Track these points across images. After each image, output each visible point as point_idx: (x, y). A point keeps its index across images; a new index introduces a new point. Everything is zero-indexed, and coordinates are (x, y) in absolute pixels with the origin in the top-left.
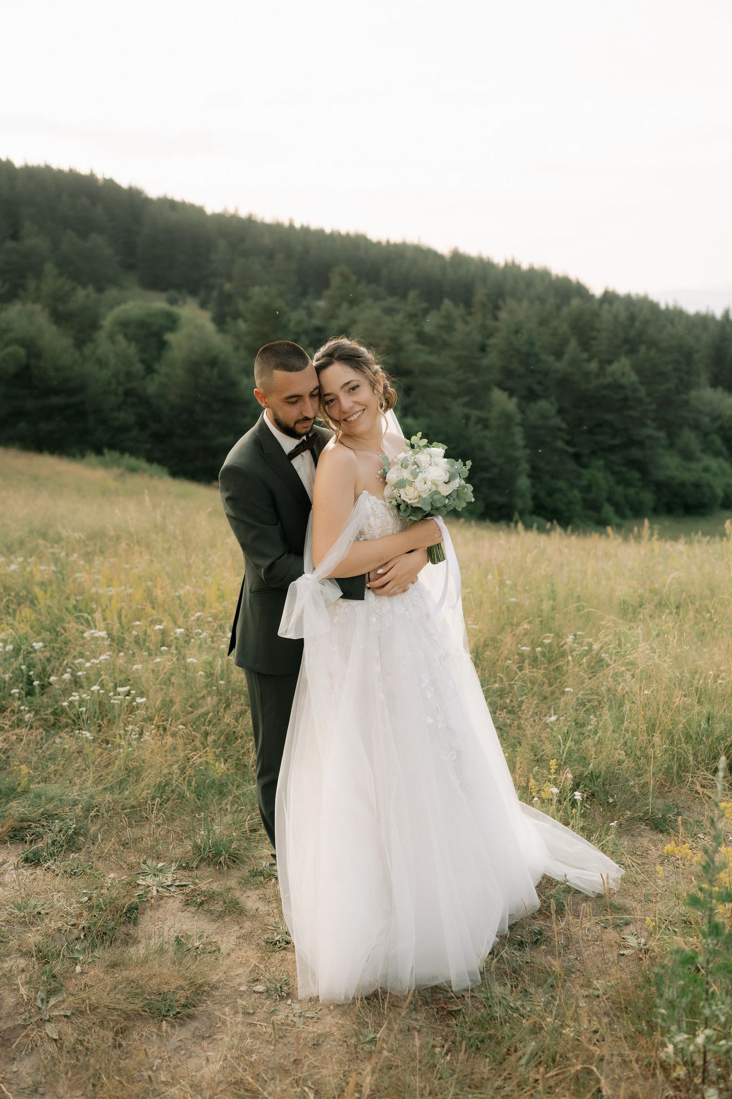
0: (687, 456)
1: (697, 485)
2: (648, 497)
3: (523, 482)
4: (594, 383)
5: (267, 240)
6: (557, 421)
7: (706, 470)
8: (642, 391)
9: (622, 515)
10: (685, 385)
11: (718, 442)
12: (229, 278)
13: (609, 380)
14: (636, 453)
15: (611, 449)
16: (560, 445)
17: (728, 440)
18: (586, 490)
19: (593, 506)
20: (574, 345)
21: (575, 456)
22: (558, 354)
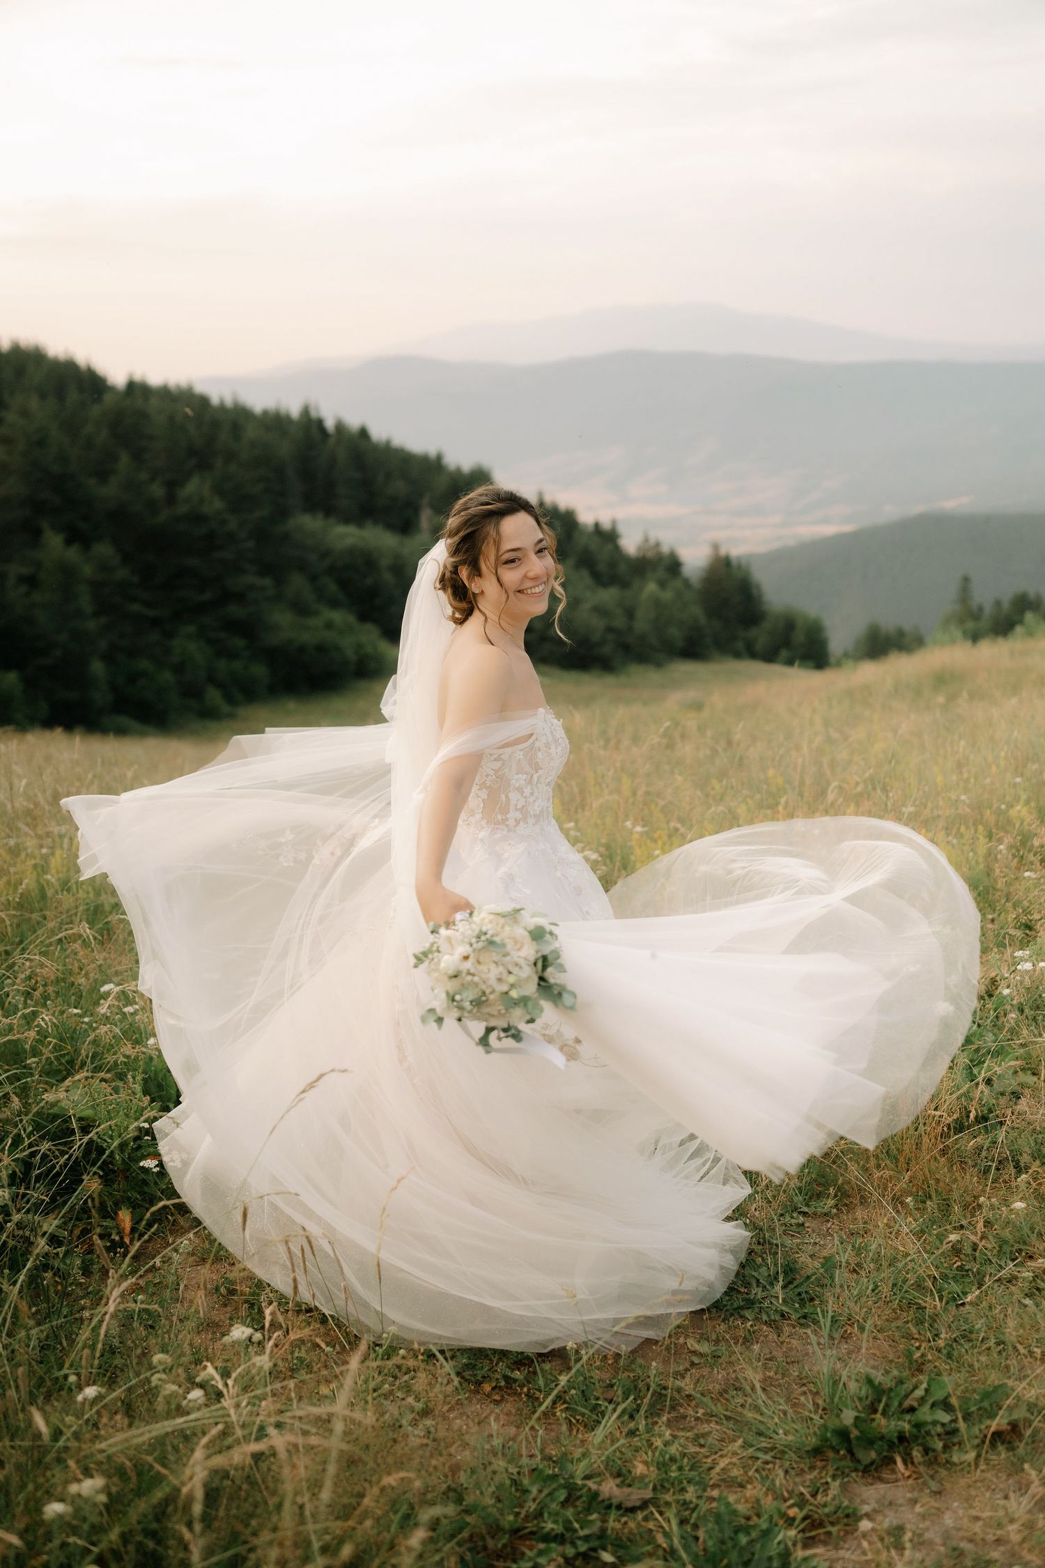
0: (302, 610)
1: (321, 649)
2: (260, 671)
3: (97, 667)
4: (165, 515)
6: (122, 574)
7: (329, 625)
8: (232, 525)
9: (231, 700)
10: (282, 513)
11: (332, 587)
13: (182, 509)
14: (235, 611)
15: (201, 608)
16: (135, 607)
17: (344, 584)
18: (179, 669)
19: (192, 692)
20: (124, 459)
21: (155, 622)
22: (103, 475)
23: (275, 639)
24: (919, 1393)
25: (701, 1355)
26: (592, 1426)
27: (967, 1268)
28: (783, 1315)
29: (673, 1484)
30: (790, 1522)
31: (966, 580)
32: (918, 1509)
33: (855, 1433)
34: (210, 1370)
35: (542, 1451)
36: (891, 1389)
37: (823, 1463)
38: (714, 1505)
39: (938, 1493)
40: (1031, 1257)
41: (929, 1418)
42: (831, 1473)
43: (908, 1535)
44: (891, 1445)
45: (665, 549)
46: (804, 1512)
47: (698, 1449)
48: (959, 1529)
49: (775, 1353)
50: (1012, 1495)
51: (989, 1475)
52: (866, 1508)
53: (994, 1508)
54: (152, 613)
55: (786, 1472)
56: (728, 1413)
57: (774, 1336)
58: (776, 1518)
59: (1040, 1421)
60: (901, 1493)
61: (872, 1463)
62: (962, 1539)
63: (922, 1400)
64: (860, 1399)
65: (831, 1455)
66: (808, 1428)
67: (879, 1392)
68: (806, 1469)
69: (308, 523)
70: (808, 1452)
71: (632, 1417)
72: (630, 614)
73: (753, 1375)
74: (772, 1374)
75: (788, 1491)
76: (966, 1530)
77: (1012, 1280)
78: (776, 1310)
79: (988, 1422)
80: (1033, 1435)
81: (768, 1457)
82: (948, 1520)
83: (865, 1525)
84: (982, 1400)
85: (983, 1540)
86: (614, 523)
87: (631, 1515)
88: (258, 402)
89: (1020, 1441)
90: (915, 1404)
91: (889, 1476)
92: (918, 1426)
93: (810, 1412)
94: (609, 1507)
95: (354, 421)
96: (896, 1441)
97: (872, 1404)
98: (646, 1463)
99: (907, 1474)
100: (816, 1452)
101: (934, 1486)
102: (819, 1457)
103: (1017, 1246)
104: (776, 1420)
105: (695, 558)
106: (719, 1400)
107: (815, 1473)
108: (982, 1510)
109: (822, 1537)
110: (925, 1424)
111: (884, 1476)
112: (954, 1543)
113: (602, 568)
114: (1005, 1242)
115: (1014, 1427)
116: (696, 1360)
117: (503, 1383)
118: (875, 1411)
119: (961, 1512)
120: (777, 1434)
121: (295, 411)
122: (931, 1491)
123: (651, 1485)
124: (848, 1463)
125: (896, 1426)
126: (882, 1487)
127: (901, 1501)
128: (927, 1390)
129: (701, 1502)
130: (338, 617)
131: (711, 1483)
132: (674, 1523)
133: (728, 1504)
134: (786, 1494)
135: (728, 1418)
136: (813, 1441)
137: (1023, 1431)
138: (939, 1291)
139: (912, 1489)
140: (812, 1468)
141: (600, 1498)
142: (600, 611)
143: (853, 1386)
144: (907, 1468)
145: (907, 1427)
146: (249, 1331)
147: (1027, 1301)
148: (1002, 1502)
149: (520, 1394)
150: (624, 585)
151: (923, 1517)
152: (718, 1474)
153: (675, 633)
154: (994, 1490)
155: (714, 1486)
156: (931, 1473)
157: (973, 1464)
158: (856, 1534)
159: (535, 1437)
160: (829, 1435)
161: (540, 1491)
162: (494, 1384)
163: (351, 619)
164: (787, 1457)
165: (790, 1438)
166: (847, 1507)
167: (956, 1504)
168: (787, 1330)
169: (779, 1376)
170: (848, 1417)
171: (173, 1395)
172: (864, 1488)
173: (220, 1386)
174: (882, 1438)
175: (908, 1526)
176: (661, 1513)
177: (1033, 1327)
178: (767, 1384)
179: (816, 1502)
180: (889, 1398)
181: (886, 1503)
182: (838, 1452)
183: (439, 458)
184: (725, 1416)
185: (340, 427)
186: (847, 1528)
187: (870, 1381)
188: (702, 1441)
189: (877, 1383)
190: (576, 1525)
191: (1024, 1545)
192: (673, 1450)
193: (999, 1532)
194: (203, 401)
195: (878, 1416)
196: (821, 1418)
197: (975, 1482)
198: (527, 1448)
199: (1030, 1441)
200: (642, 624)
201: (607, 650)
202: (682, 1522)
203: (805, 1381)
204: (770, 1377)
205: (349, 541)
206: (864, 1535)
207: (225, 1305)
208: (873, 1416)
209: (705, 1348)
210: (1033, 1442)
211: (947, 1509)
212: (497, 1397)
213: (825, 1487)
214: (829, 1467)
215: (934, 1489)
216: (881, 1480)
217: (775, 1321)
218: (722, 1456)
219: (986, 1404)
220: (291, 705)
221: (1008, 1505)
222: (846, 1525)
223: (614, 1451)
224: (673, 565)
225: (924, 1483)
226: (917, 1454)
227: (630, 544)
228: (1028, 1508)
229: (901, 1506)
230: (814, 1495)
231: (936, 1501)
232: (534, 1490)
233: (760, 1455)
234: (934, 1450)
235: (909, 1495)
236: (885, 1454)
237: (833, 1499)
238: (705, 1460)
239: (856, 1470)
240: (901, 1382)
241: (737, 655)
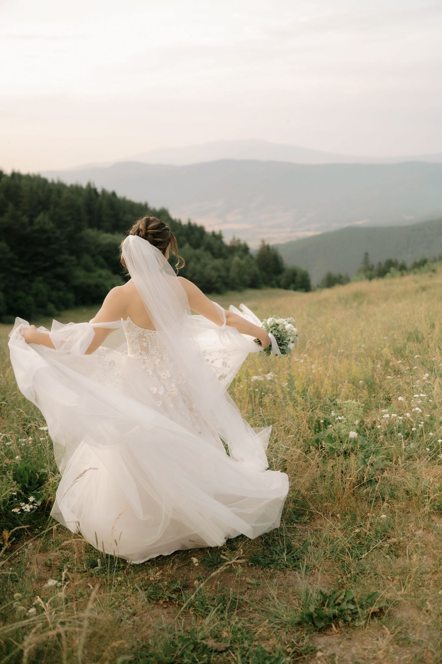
0: (88, 269)
1: (97, 286)
2: (71, 296)
4: (29, 230)
6: (11, 255)
7: (100, 276)
8: (58, 233)
9: (58, 309)
10: (79, 229)
11: (101, 260)
13: (36, 227)
14: (59, 270)
15: (45, 269)
16: (16, 269)
17: (106, 258)
18: (36, 295)
19: (42, 305)
20: (11, 206)
21: (25, 276)
22: (1, 213)
23: (77, 282)
24: (342, 597)
25: (252, 584)
26: (204, 617)
27: (363, 543)
28: (286, 566)
29: (239, 640)
30: (288, 654)
31: (367, 254)
32: (341, 646)
33: (315, 615)
34: (39, 599)
35: (184, 628)
36: (330, 596)
37: (302, 628)
38: (256, 648)
39: (350, 639)
40: (389, 538)
41: (346, 608)
42: (306, 632)
43: (337, 657)
44: (330, 620)
45: (242, 242)
46: (294, 650)
47: (250, 625)
48: (358, 654)
49: (283, 582)
50: (380, 639)
51: (370, 631)
52: (319, 647)
53: (373, 645)
54: (23, 272)
55: (287, 633)
56: (263, 609)
57: (282, 575)
58: (282, 653)
59: (391, 607)
60: (334, 640)
61: (322, 628)
62: (359, 658)
63: (343, 600)
64: (318, 601)
65: (305, 625)
66: (296, 614)
67: (325, 597)
68: (295, 631)
69: (91, 233)
70: (295, 624)
71: (222, 612)
72: (228, 270)
73: (274, 592)
74: (281, 591)
75: (287, 641)
76: (361, 654)
77: (381, 548)
78: (283, 564)
79: (370, 608)
80: (389, 613)
81: (279, 627)
82: (354, 651)
83: (319, 654)
84: (368, 599)
85: (368, 658)
86: (220, 232)
87: (221, 654)
88: (69, 181)
89: (384, 616)
90: (340, 602)
91: (330, 633)
92: (341, 611)
93: (297, 607)
94: (211, 651)
95: (109, 189)
96: (332, 618)
97: (323, 602)
98: (227, 632)
99: (337, 631)
100: (299, 624)
101: (348, 636)
102: (300, 626)
103: (383, 533)
104: (283, 611)
105: (254, 246)
106: (259, 603)
107: (299, 633)
108: (368, 646)
109: (301, 660)
110: (344, 610)
111: (328, 633)
112: (356, 660)
113: (216, 250)
114: (378, 532)
115: (381, 610)
116: (250, 587)
117: (168, 600)
118: (324, 605)
119: (359, 647)
120: (283, 617)
121: (84, 185)
122: (347, 639)
123: (230, 641)
124: (312, 627)
125: (332, 611)
126: (326, 637)
127: (334, 643)
128: (345, 596)
129: (250, 648)
130: (105, 272)
131: (255, 639)
132: (239, 657)
133: (262, 648)
134: (286, 642)
135: (263, 611)
136: (298, 619)
137: (384, 611)
138: (351, 553)
139: (339, 638)
140: (298, 631)
141: (208, 648)
142: (215, 269)
143: (315, 595)
144: (337, 629)
145: (337, 611)
146: (56, 582)
147: (387, 556)
148: (375, 642)
149: (175, 604)
150: (225, 258)
151: (343, 649)
152: (258, 635)
153: (247, 278)
154: (372, 637)
155: (256, 640)
156: (347, 630)
157: (364, 626)
158: (315, 658)
159: (181, 623)
160: (304, 616)
161: (182, 646)
162: (164, 600)
163: (110, 273)
164: (287, 626)
165: (289, 618)
166: (312, 647)
167: (357, 644)
168: (288, 572)
169: (284, 592)
170: (312, 609)
171: (23, 611)
172: (319, 638)
173: (43, 606)
174: (327, 617)
175: (337, 654)
176: (234, 653)
177: (389, 567)
178: (279, 596)
179: (299, 645)
180: (330, 600)
181: (328, 644)
182: (308, 623)
183: (146, 205)
184: (262, 610)
185: (104, 192)
186: (312, 655)
187: (321, 593)
188: (252, 621)
189: (324, 594)
190: (197, 660)
191: (385, 660)
192: (239, 625)
193: (374, 655)
194: (45, 181)
195: (325, 607)
196: (302, 609)
197: (365, 634)
198: (177, 627)
199: (387, 615)
200: (233, 274)
201: (218, 285)
202: (243, 656)
203: (295, 594)
204: (280, 593)
205: (108, 240)
206: (319, 658)
207: (49, 571)
208: (323, 608)
209: (254, 581)
210: (389, 616)
211: (353, 646)
212: (165, 606)
213: (303, 638)
214: (304, 630)
215: (348, 638)
216: (326, 634)
217: (283, 569)
218: (260, 627)
219: (369, 601)
220: (85, 310)
221: (378, 643)
222: (311, 654)
223: (215, 627)
224: (245, 249)
225: (344, 635)
226: (341, 623)
227: (227, 240)
228: (387, 643)
229: (334, 645)
230: (298, 642)
231: (349, 642)
232: (180, 645)
233: (276, 626)
234: (348, 621)
235: (338, 641)
236: (328, 623)
237: (306, 644)
238: (253, 629)
239: (316, 631)
240: (334, 592)
241: (273, 287)
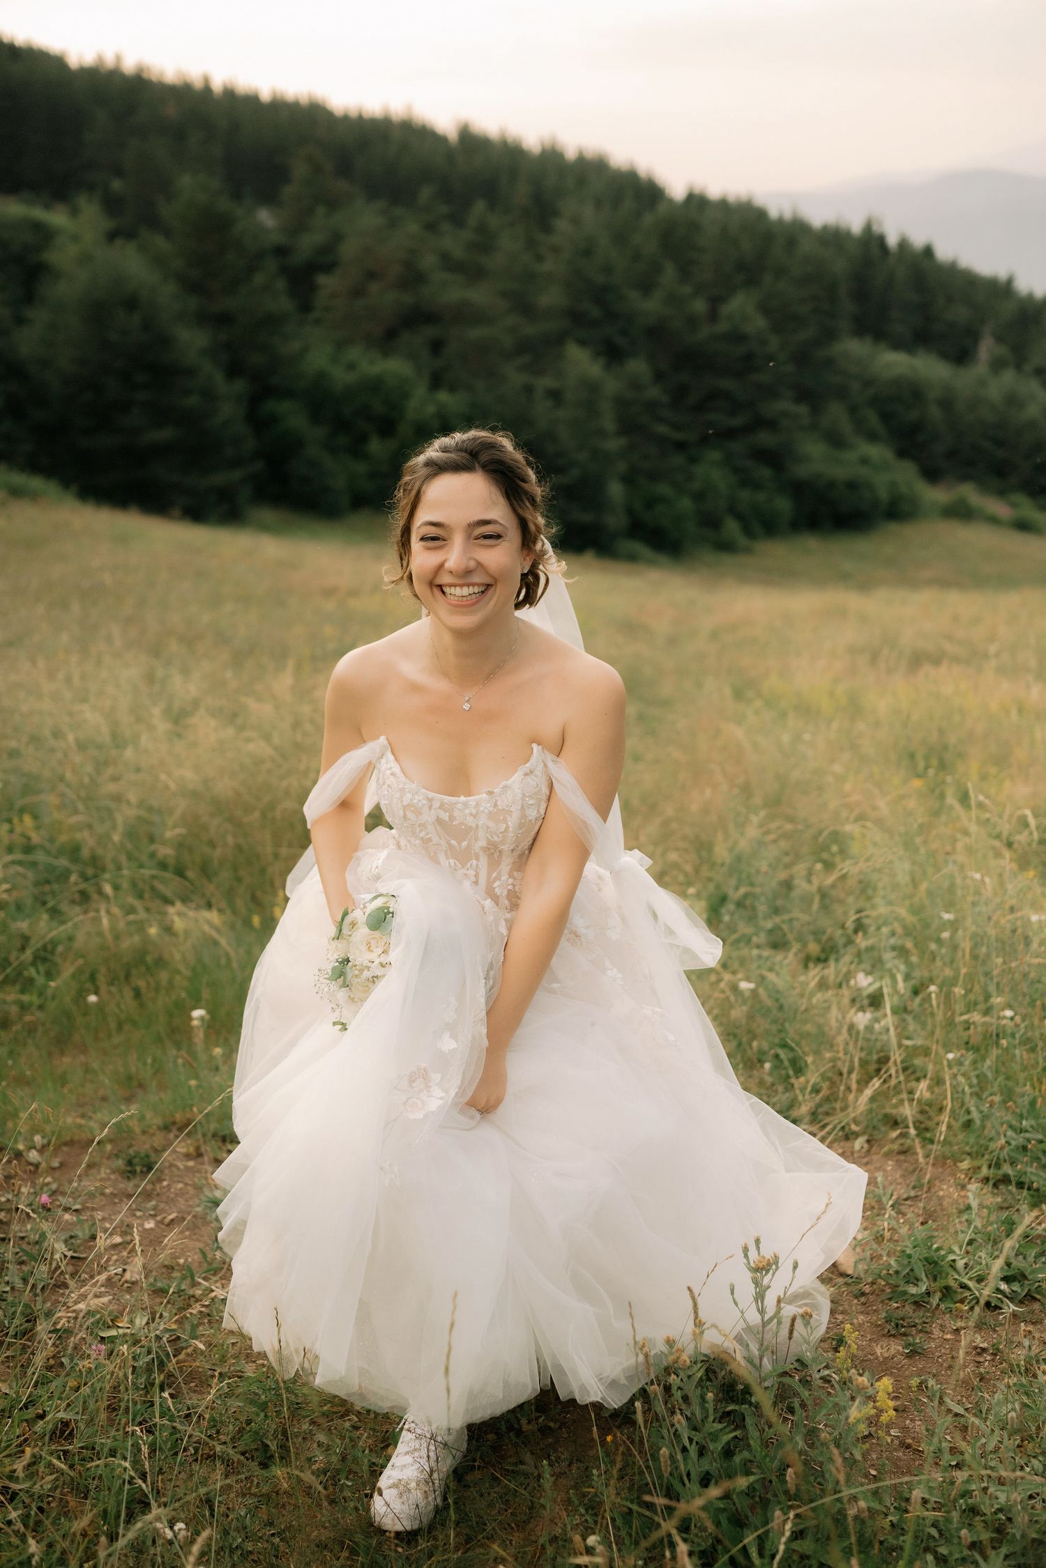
0: (836, 441)
1: (852, 486)
2: (783, 505)
3: (616, 490)
4: (705, 331)
5: (171, 111)
6: (654, 392)
7: (864, 461)
8: (774, 343)
9: (748, 532)
10: (829, 335)
11: (873, 419)
12: (119, 172)
13: (722, 327)
14: (765, 438)
15: (730, 434)
16: (662, 429)
17: (886, 417)
18: (699, 497)
19: (710, 522)
20: (669, 272)
21: (681, 446)
22: (646, 287)
23: (802, 471)
54: (678, 436)
69: (853, 348)
88: (819, 216)
95: (918, 240)
121: (856, 227)
130: (877, 452)
163: (890, 454)
183: (1010, 281)
194: (761, 215)
205: (897, 370)
